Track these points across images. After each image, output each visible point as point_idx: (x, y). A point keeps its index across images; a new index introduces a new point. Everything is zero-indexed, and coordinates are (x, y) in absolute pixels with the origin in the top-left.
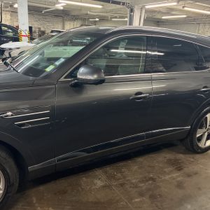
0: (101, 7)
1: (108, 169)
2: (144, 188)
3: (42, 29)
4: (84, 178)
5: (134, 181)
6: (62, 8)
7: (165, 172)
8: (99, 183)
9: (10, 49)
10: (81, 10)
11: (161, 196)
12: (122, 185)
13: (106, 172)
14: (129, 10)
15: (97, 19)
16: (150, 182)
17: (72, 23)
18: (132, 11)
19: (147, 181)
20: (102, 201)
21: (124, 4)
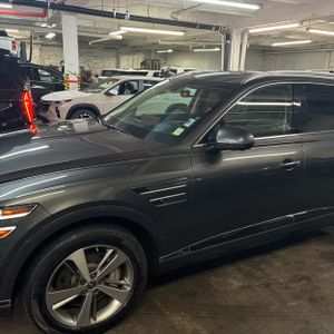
0: (182, 34)
1: (241, 265)
2: (298, 289)
3: (86, 69)
4: (213, 278)
5: (281, 281)
6: (121, 37)
7: (321, 269)
8: (236, 284)
9: (58, 102)
10: (145, 38)
11: (323, 299)
12: (267, 285)
13: (240, 270)
14: (223, 37)
15: (170, 51)
16: (304, 282)
17: (130, 58)
18: (228, 37)
19: (300, 280)
20: (246, 304)
21: (217, 28)
